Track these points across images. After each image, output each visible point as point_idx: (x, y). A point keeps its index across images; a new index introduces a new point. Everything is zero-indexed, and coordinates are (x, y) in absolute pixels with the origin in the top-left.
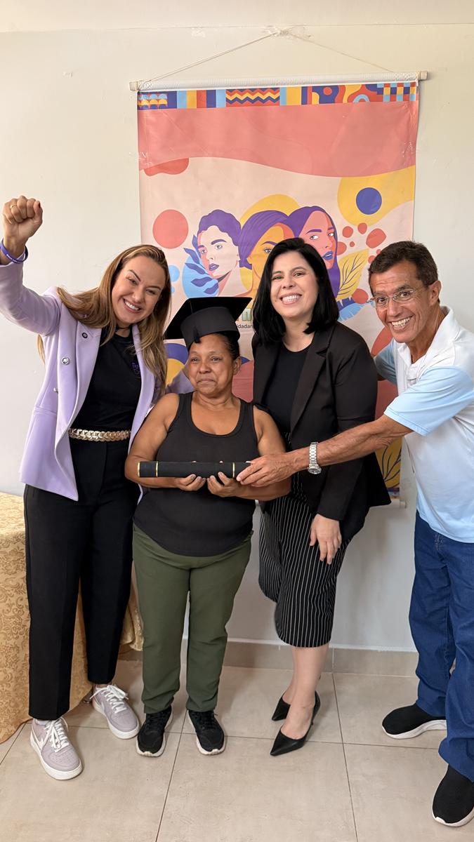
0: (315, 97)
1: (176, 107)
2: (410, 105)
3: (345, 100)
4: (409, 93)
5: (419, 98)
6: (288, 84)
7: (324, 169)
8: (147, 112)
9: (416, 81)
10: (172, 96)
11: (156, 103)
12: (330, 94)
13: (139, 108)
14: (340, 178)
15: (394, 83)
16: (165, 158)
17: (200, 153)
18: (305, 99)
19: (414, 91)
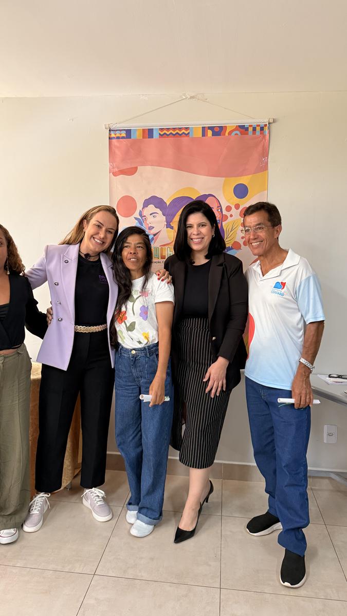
0: (210, 133)
1: (130, 138)
2: (264, 137)
3: (227, 134)
4: (263, 130)
5: (269, 133)
6: (194, 125)
7: (215, 173)
8: (114, 141)
9: (267, 123)
10: (128, 132)
11: (119, 135)
12: (218, 131)
13: (110, 138)
14: (224, 178)
15: (254, 125)
16: (125, 167)
17: (144, 164)
18: (204, 134)
19: (266, 129)
